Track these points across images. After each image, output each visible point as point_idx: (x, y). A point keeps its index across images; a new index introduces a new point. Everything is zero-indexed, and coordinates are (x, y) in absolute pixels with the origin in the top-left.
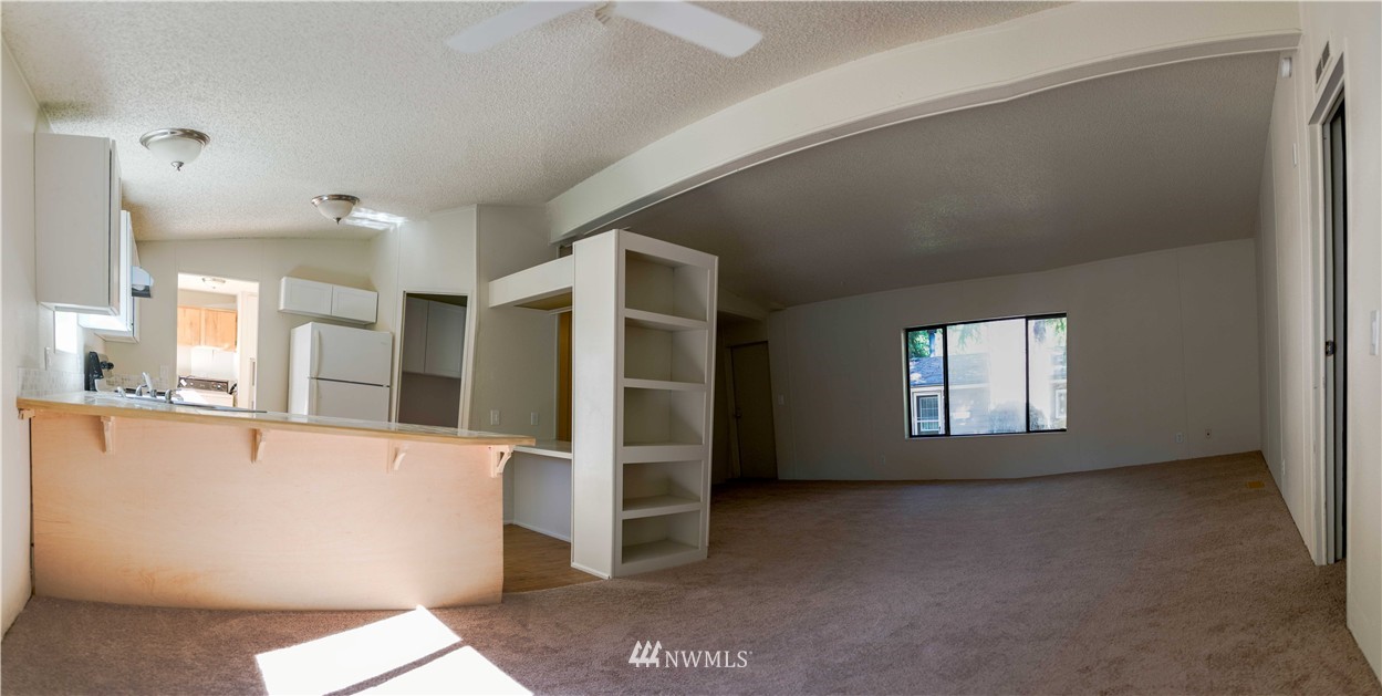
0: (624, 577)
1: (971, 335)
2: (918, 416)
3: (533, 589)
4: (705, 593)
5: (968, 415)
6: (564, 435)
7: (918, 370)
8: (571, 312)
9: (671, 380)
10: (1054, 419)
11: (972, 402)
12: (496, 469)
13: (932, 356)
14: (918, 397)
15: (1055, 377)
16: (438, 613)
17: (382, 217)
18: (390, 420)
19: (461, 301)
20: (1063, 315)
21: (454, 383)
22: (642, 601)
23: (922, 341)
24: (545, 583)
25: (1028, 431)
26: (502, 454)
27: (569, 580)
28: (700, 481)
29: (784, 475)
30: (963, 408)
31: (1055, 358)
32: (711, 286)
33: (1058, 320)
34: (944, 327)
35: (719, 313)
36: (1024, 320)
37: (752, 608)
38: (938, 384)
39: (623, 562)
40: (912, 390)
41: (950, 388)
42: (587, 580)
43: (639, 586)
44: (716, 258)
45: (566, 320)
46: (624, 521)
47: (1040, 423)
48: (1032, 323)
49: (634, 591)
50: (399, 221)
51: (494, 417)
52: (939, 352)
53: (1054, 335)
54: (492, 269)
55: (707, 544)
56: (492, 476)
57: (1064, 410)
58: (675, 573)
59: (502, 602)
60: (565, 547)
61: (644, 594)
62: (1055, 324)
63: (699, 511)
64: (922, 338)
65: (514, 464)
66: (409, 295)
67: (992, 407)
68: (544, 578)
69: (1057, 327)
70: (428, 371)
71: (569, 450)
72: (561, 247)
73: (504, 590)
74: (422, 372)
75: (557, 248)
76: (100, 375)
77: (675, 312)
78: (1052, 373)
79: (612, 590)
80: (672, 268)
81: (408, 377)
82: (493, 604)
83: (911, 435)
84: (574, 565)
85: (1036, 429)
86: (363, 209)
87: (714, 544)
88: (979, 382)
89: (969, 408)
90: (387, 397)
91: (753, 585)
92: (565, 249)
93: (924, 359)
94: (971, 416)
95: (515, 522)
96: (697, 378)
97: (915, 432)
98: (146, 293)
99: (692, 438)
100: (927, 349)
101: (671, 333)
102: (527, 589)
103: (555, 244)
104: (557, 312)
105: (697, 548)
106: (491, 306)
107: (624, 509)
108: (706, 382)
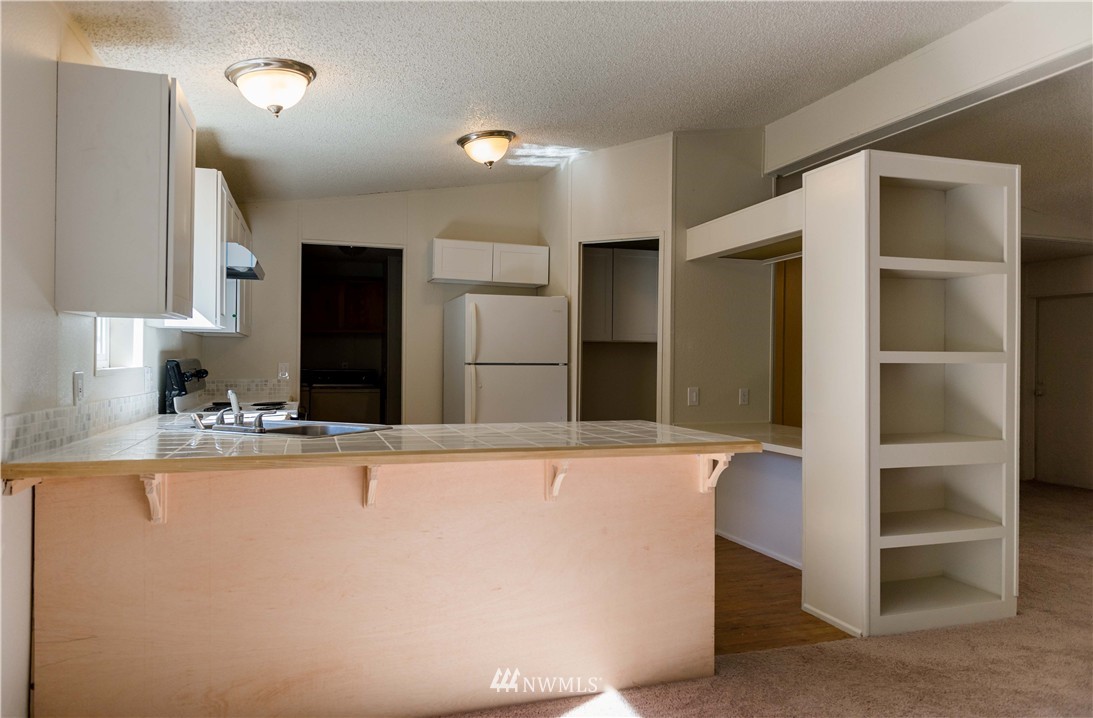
0: (884, 636)
8: (800, 259)
9: (945, 350)
12: (705, 484)
17: (551, 151)
18: (569, 419)
19: (652, 245)
21: (652, 347)
26: (715, 463)
27: (804, 633)
32: (1011, 208)
39: (881, 609)
44: (1017, 169)
46: (882, 551)
50: (573, 154)
54: (690, 212)
55: (1015, 592)
56: (701, 491)
59: (717, 674)
63: (1001, 539)
66: (585, 246)
70: (617, 338)
71: (799, 445)
72: (779, 178)
74: (609, 339)
75: (774, 180)
76: (182, 391)
77: (948, 254)
80: (944, 191)
81: (589, 348)
82: (701, 678)
84: (806, 607)
86: (525, 145)
90: (564, 381)
92: (788, 180)
96: (991, 345)
98: (250, 275)
99: (987, 432)
101: (944, 282)
103: (769, 174)
104: (772, 261)
105: (1000, 597)
106: (688, 259)
107: (883, 533)
108: (1005, 348)
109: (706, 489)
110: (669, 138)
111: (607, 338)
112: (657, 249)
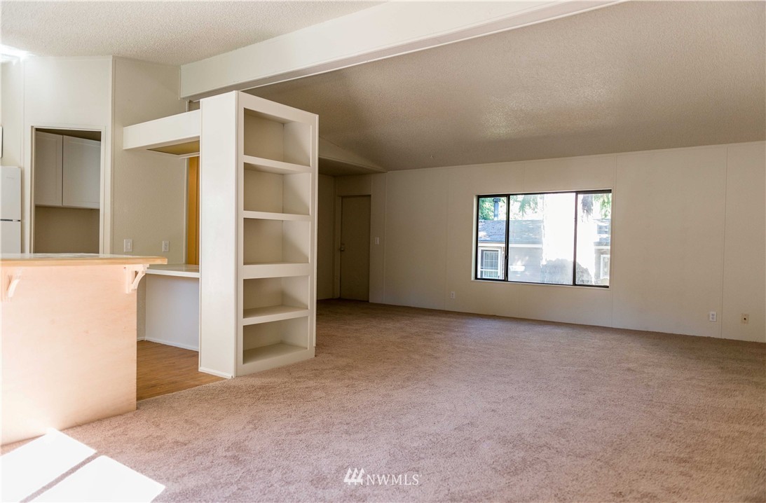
0: (245, 376)
1: (530, 206)
2: (482, 265)
3: (164, 393)
4: (311, 383)
5: (522, 269)
6: (193, 260)
7: (484, 230)
8: (198, 157)
9: (283, 213)
10: (598, 276)
11: (527, 258)
12: (130, 286)
13: (496, 219)
14: (482, 251)
15: (600, 244)
16: (71, 431)
18: (23, 251)
19: (95, 136)
20: (609, 191)
21: (94, 213)
22: (260, 394)
23: (488, 207)
24: (175, 387)
25: (574, 284)
26: (136, 273)
27: (197, 383)
28: (307, 292)
29: (374, 299)
30: (519, 263)
31: (600, 228)
32: (314, 137)
33: (605, 195)
34: (508, 196)
35: (320, 160)
36: (575, 194)
37: (348, 397)
38: (500, 242)
39: (244, 362)
40: (479, 245)
41: (510, 245)
42: (213, 381)
43: (258, 382)
44: (317, 116)
45: (194, 164)
46: (244, 327)
47: (585, 278)
48: (581, 197)
49: (253, 386)
50: (23, 55)
51: (127, 244)
52: (503, 217)
53: (601, 208)
54: (127, 116)
55: (314, 345)
56: (127, 293)
57: (607, 269)
58: (287, 370)
59: (137, 408)
60: (194, 355)
61: (262, 388)
62: (602, 200)
63: (307, 317)
64: (487, 204)
65: (146, 284)
66: (38, 130)
67: (544, 262)
68: (173, 383)
69: (604, 202)
70: (66, 204)
71: (197, 271)
72: (190, 102)
73: (138, 398)
74: (60, 204)
75: (187, 103)
77: (285, 159)
78: (598, 240)
79: (234, 387)
80: (283, 124)
81: (41, 211)
82: (128, 412)
83: (476, 278)
84: (202, 369)
85: (581, 283)
87: (319, 346)
88: (534, 243)
89: (524, 263)
91: (349, 379)
92: (193, 104)
93: (489, 221)
94: (525, 270)
95: (147, 338)
96: (302, 211)
97: (479, 277)
99: (300, 258)
100: (492, 214)
101: (282, 176)
102: (158, 394)
103: (184, 98)
104: (186, 156)
105: (307, 348)
106: (124, 149)
107: (244, 317)
108: (310, 214)
109: (130, 291)
110: (110, 59)
111: (58, 203)
112: (100, 141)
